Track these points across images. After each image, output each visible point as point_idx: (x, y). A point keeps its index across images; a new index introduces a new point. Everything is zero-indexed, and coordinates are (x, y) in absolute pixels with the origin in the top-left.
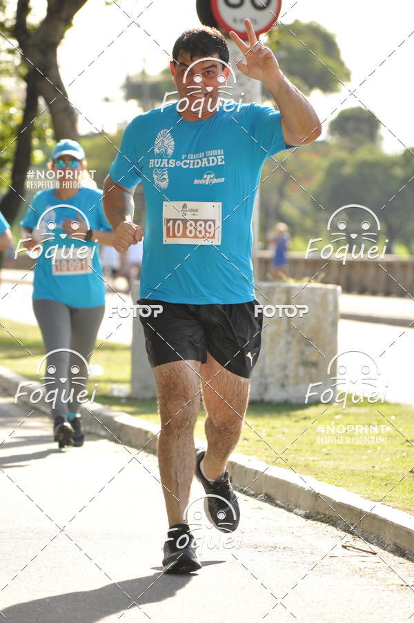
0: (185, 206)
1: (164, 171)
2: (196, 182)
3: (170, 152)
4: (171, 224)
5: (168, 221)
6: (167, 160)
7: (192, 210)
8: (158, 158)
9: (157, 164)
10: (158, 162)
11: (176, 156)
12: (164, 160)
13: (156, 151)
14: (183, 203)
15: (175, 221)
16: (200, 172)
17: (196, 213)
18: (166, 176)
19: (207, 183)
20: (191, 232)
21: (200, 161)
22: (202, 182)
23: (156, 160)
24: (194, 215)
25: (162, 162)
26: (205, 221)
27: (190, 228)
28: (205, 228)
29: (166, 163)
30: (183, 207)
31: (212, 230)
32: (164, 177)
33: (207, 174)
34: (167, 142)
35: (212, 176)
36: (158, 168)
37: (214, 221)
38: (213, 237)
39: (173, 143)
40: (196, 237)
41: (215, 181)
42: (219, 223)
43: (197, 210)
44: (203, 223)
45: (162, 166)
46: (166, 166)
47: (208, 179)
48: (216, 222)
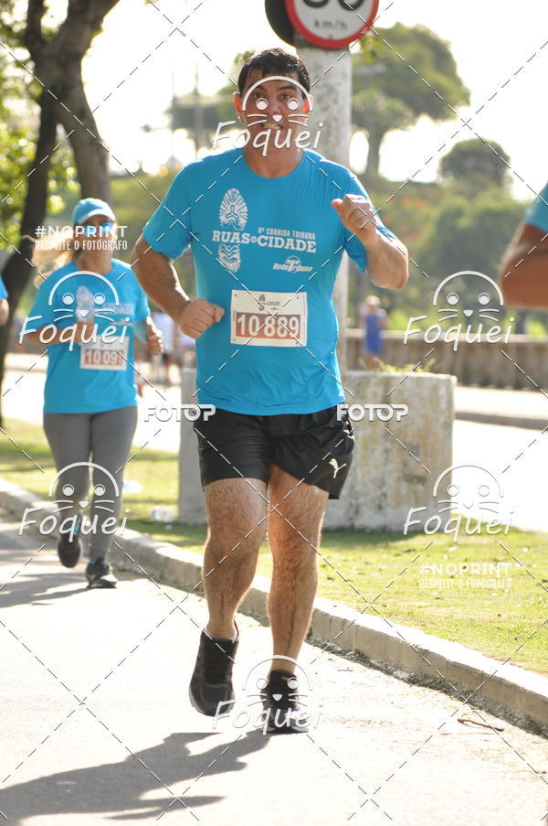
0: (262, 298)
1: (235, 249)
2: (276, 266)
3: (243, 222)
4: (242, 319)
5: (239, 315)
6: (239, 234)
7: (271, 303)
8: (227, 231)
9: (225, 238)
10: (226, 235)
11: (251, 229)
12: (234, 234)
13: (223, 218)
14: (260, 293)
15: (248, 316)
16: (283, 255)
17: (277, 307)
18: (237, 256)
19: (289, 270)
20: (270, 330)
21: (282, 240)
22: (283, 267)
23: (224, 233)
24: (274, 309)
25: (231, 236)
26: (289, 317)
27: (268, 326)
28: (288, 326)
29: (238, 238)
30: (260, 298)
31: (296, 328)
32: (235, 256)
33: (291, 259)
34: (237, 208)
35: (297, 262)
36: (227, 244)
37: (298, 317)
38: (298, 336)
39: (246, 209)
40: (276, 336)
41: (300, 269)
42: (304, 319)
43: (278, 304)
44: (285, 320)
45: (232, 241)
46: (238, 241)
47: (292, 266)
48: (301, 317)
